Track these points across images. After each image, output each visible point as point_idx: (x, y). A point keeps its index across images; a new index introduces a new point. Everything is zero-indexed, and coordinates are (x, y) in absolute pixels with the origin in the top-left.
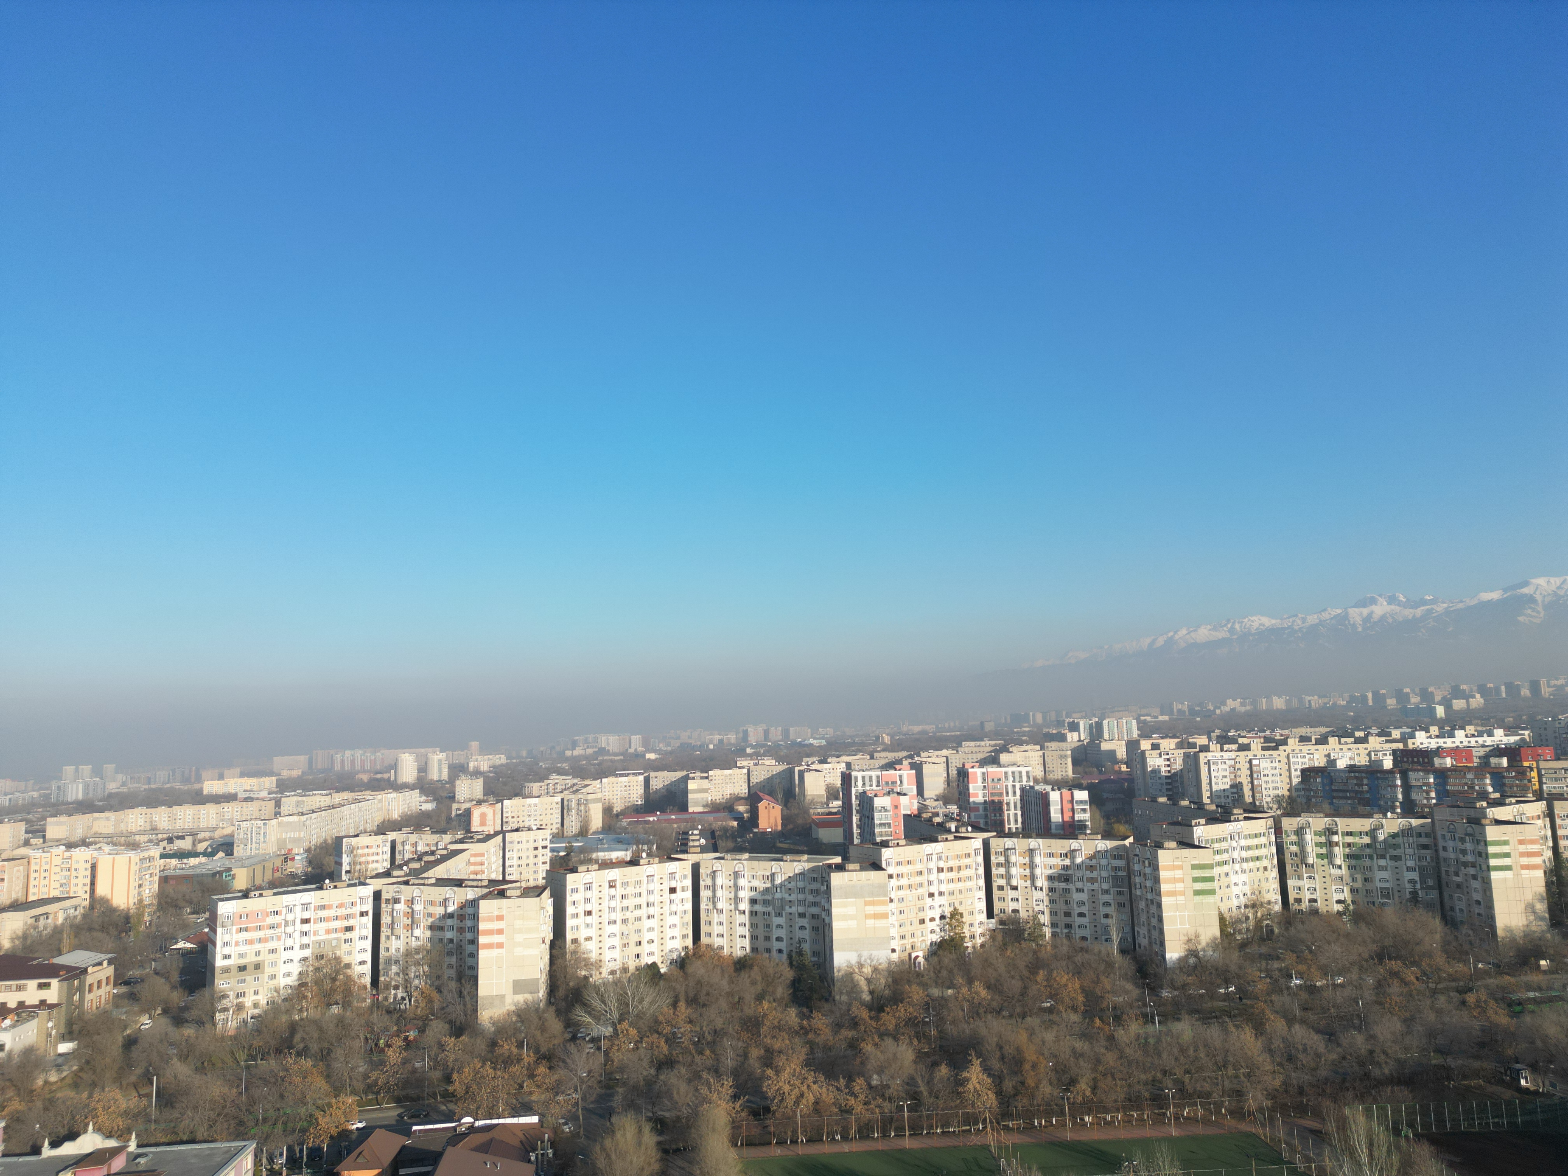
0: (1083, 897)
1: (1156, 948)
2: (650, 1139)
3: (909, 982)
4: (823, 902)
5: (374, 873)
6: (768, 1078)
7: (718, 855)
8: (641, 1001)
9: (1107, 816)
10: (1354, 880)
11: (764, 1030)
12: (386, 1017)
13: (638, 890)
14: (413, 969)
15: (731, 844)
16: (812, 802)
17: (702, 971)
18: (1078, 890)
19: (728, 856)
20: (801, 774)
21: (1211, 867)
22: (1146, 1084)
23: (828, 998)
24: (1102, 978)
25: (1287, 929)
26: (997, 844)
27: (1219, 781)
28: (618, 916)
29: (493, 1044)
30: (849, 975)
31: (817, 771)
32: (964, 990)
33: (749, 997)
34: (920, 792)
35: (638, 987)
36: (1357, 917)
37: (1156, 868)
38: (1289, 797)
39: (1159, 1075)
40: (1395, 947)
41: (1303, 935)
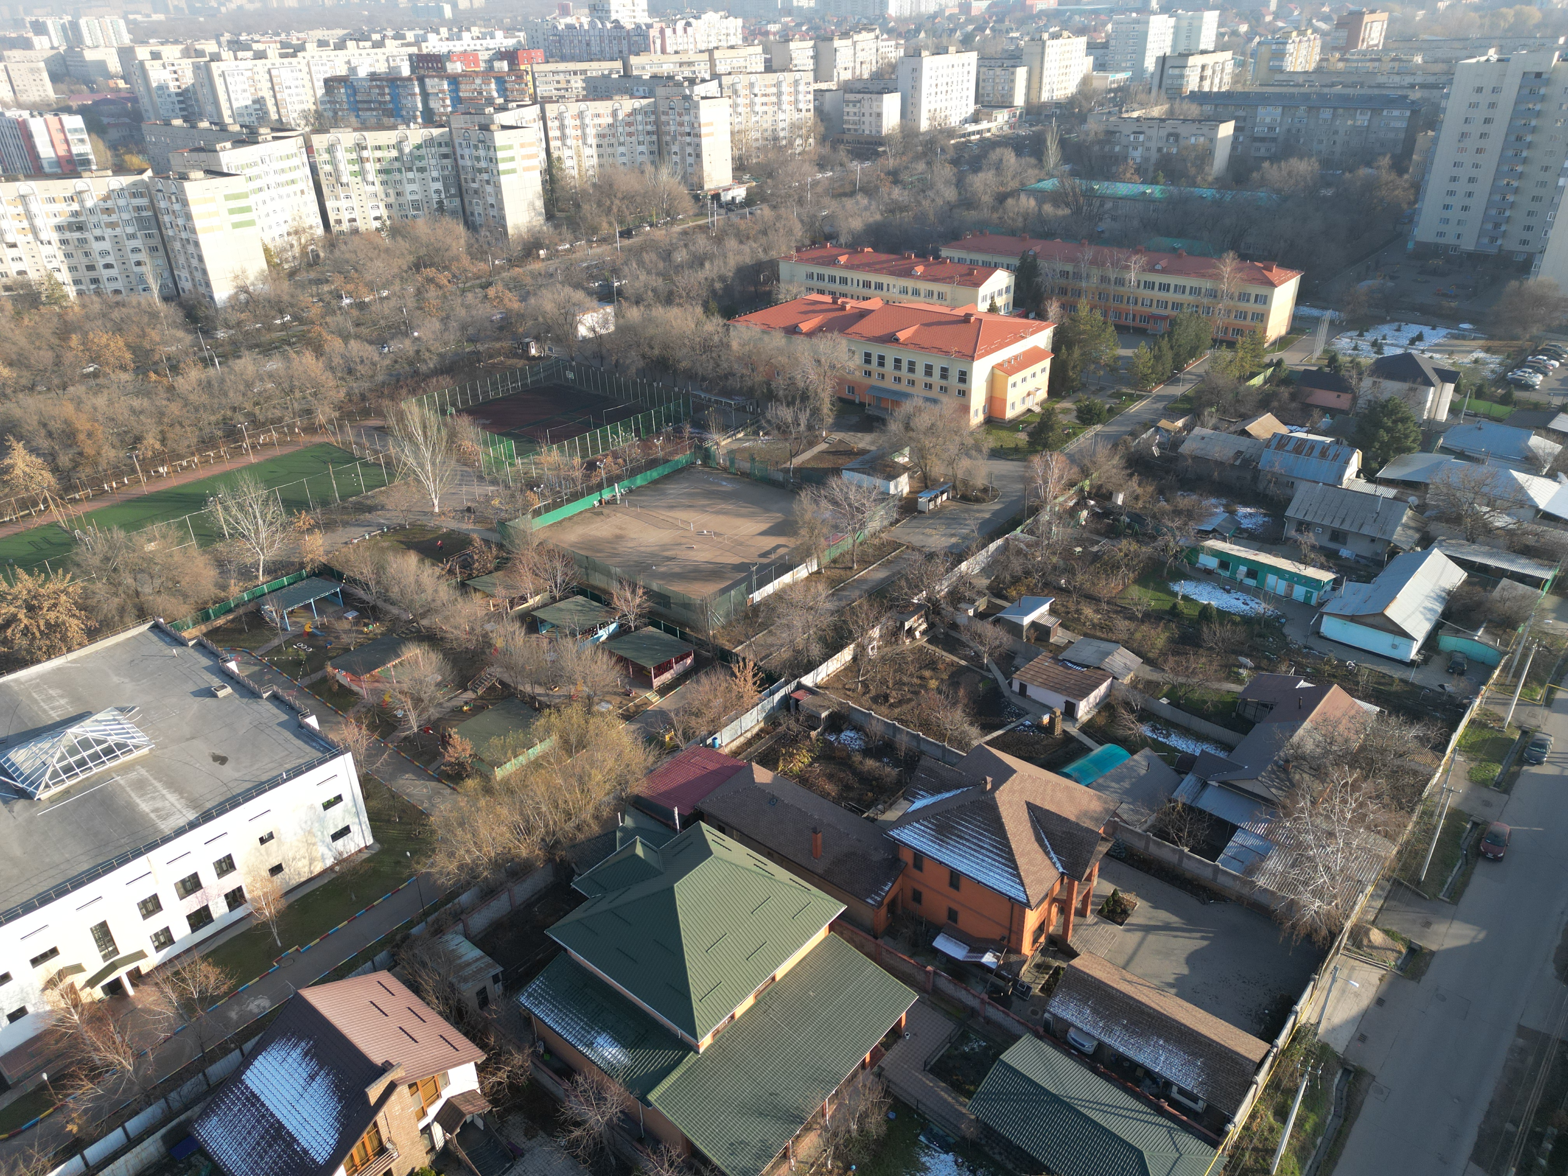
0: (106, 245)
1: (202, 290)
9: (113, 147)
10: (387, 195)
18: (97, 239)
21: (245, 196)
22: (217, 424)
24: (148, 330)
25: (331, 252)
27: (240, 96)
36: (395, 232)
37: (185, 203)
38: (316, 111)
39: (229, 413)
40: (429, 255)
41: (347, 256)
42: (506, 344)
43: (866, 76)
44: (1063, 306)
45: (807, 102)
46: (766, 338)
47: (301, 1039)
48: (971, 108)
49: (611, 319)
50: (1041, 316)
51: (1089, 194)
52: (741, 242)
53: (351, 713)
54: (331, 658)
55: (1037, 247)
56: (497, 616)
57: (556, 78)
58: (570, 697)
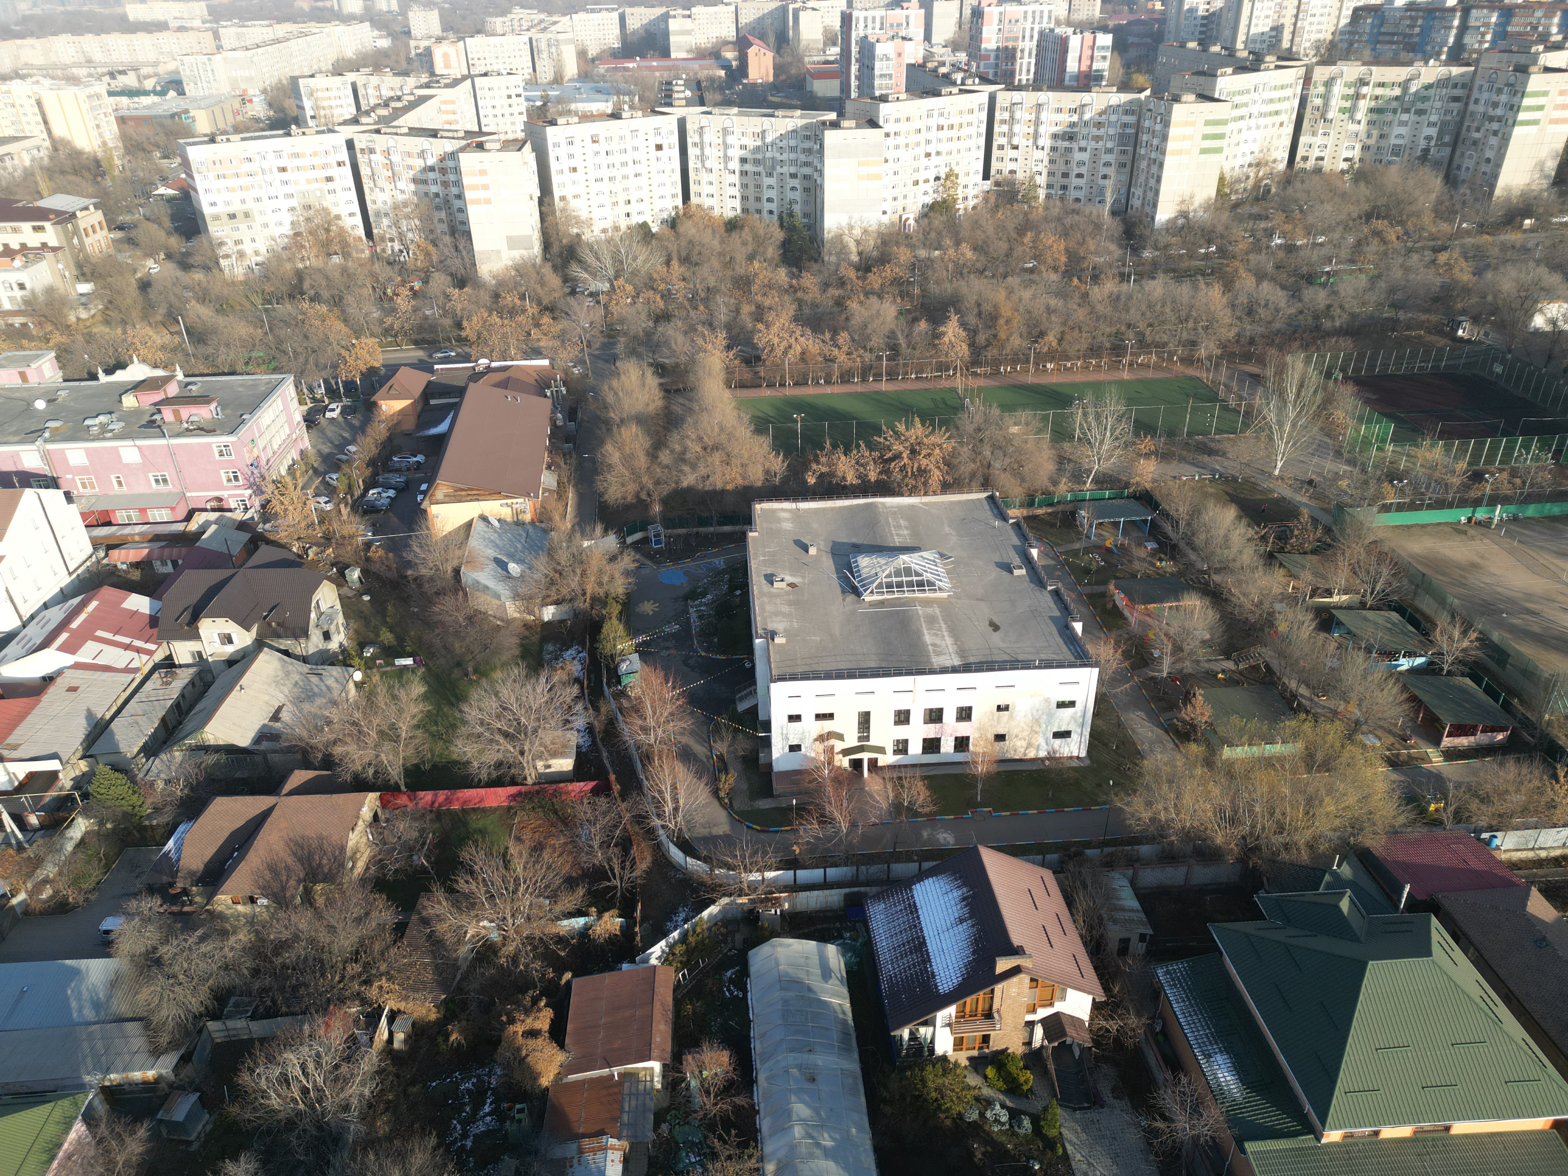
0: (1085, 156)
1: (1148, 209)
2: (652, 381)
3: (897, 244)
4: (816, 162)
5: (341, 120)
6: (759, 331)
7: (704, 109)
8: (635, 259)
9: (1127, 66)
10: (1369, 136)
11: (755, 288)
12: (388, 268)
13: (623, 147)
14: (404, 222)
15: (718, 97)
16: (807, 48)
17: (693, 231)
18: (1081, 149)
19: (716, 110)
20: (796, 12)
21: (1224, 122)
22: (1110, 336)
23: (817, 258)
24: (1088, 239)
25: (1284, 189)
26: (1004, 98)
27: (1261, 22)
28: (605, 173)
29: (496, 296)
30: (839, 237)
31: (814, 9)
32: (951, 252)
33: (740, 257)
34: (928, 37)
35: (630, 246)
36: (1359, 176)
37: (1166, 124)
38: (1331, 42)
39: (1123, 328)
40: (1387, 206)
41: (1299, 195)
42: (1434, 318)
47: (964, 884)
53: (1114, 634)
54: (1116, 578)
56: (1292, 600)
58: (1335, 713)
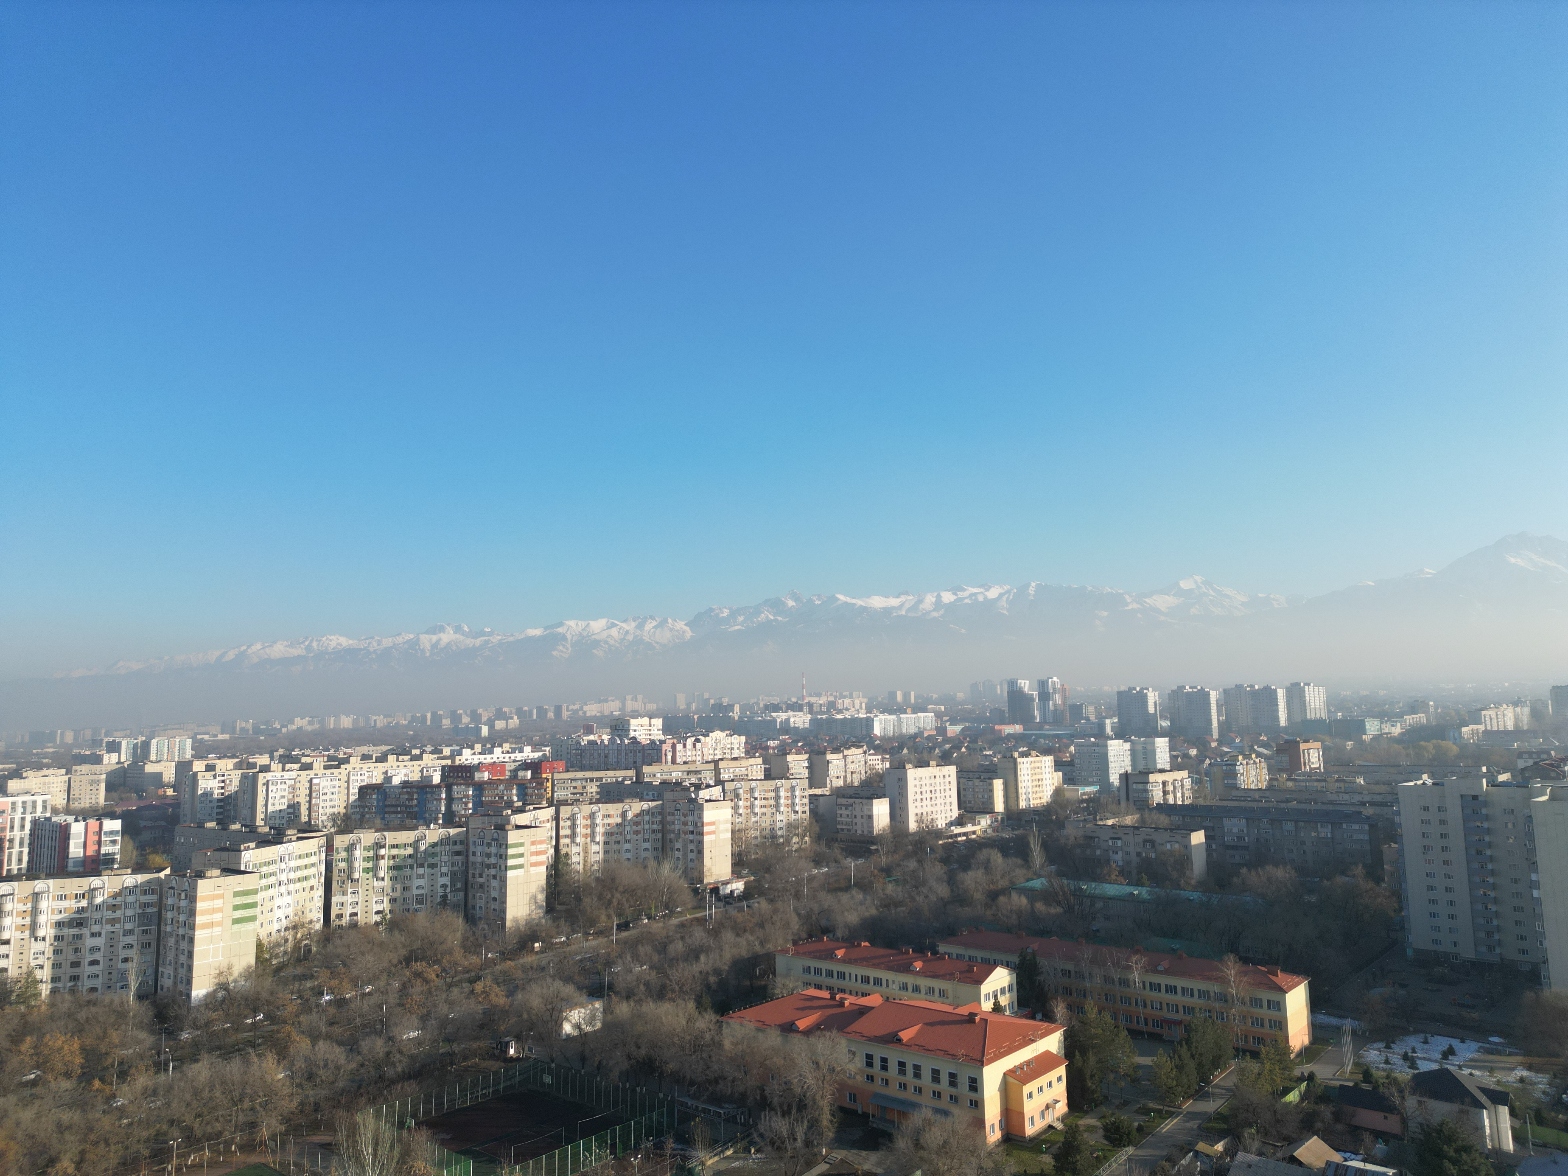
0: (99, 941)
1: (181, 987)
9: (141, 847)
10: (394, 890)
18: (93, 935)
21: (255, 892)
24: (110, 1031)
25: (325, 946)
27: (277, 801)
36: (393, 925)
37: (193, 900)
38: (345, 814)
39: (165, 1127)
40: (422, 949)
41: (339, 950)
42: (484, 1044)
43: (856, 784)
44: (1070, 1007)
45: (802, 805)
46: (761, 1036)
48: (955, 813)
49: (599, 1015)
50: (1049, 1017)
51: (1079, 894)
52: (738, 935)
55: (1034, 945)
57: (574, 784)
